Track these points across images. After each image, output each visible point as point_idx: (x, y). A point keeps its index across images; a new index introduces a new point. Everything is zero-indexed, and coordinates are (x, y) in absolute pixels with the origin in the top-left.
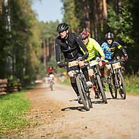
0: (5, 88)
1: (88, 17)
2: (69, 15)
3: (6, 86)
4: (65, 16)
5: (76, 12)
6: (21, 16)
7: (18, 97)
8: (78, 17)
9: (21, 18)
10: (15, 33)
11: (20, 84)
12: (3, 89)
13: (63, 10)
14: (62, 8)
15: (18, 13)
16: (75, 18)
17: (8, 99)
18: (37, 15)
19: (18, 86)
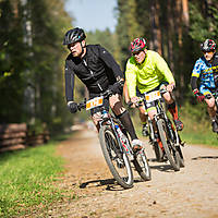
0: (23, 138)
1: (157, 22)
2: (126, 19)
3: (23, 134)
4: (119, 21)
5: (139, 14)
6: (49, 21)
7: (44, 153)
8: (140, 23)
9: (48, 25)
10: (38, 49)
11: (47, 132)
12: (20, 140)
13: (118, 12)
14: (115, 9)
15: (44, 16)
16: (136, 25)
17: (27, 156)
18: (74, 19)
19: (44, 135)
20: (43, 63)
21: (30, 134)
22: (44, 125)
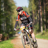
0: (1, 38)
2: (31, 3)
3: (1, 37)
4: (29, 4)
7: (8, 43)
9: (9, 5)
11: (8, 36)
16: (34, 5)
17: (3, 44)
18: (16, 3)
19: (7, 37)
20: (7, 16)
21: (3, 37)
22: (8, 34)
